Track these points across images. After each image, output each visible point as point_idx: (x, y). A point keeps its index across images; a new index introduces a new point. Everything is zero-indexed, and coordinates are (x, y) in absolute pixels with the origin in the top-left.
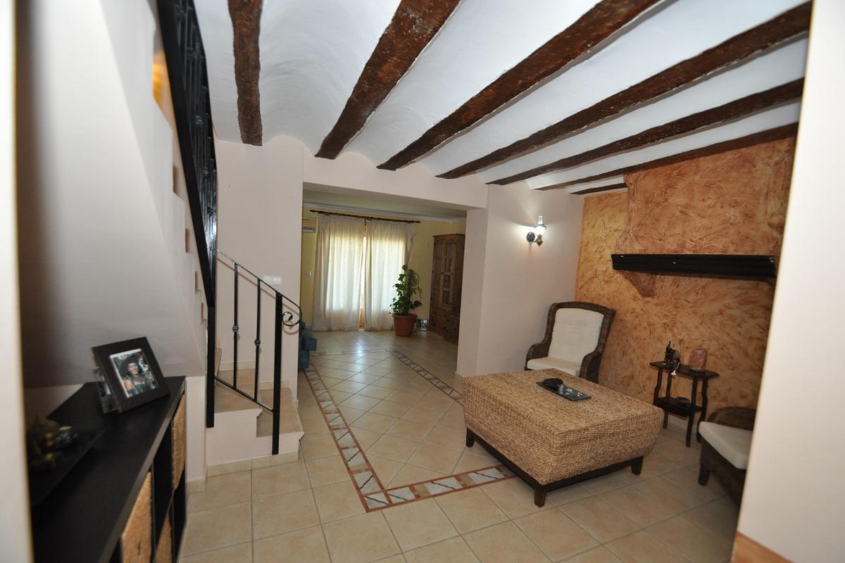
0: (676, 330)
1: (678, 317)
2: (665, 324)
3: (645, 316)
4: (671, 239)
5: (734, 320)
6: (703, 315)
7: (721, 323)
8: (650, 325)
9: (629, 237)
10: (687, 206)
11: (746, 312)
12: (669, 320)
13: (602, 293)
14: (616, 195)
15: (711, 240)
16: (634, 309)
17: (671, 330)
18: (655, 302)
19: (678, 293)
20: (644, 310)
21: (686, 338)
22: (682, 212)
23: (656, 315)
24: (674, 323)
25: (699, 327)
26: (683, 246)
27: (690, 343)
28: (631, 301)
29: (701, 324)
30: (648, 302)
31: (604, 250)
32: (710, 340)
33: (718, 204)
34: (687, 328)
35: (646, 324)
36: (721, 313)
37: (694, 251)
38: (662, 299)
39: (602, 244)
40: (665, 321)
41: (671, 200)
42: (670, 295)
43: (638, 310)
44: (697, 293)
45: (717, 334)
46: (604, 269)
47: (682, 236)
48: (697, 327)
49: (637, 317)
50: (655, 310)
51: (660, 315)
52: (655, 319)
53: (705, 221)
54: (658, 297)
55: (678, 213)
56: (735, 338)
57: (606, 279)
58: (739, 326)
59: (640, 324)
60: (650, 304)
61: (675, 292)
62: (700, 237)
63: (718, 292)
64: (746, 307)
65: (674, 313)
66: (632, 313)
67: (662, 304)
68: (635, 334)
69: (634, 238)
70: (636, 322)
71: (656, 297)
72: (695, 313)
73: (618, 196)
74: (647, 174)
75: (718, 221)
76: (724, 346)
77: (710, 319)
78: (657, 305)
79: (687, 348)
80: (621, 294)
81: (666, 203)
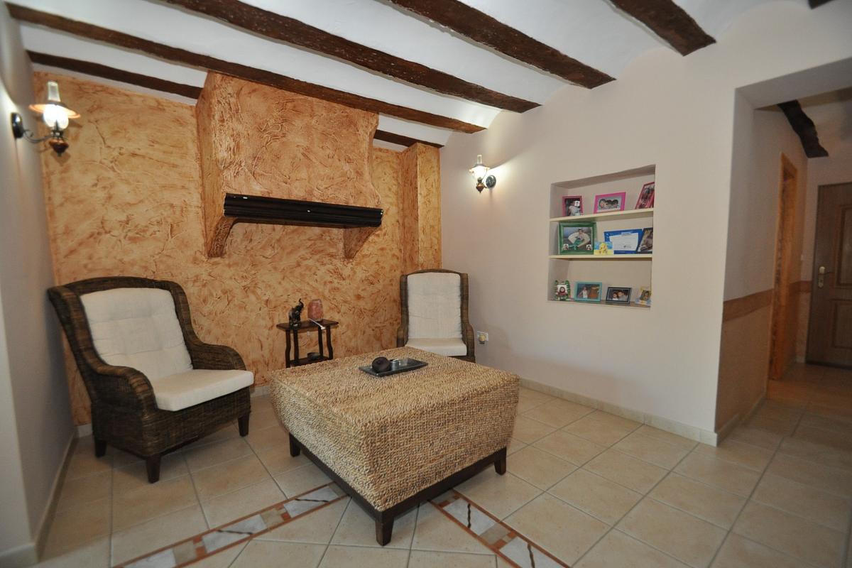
0: (259, 291)
1: (258, 277)
2: (245, 287)
3: (217, 283)
4: (297, 184)
5: (310, 270)
6: (284, 269)
7: (301, 274)
8: (225, 292)
9: (242, 172)
10: (307, 149)
11: (318, 261)
12: (249, 281)
13: (126, 259)
14: (119, 93)
15: (335, 191)
16: (197, 276)
17: (254, 292)
18: (227, 262)
19: (252, 249)
20: (212, 274)
21: (272, 298)
22: (303, 154)
23: (231, 278)
24: (256, 284)
25: (282, 282)
26: (310, 192)
27: (277, 300)
28: (191, 265)
29: (284, 278)
30: (216, 264)
31: (112, 186)
32: (294, 293)
33: (336, 157)
34: (270, 286)
35: (220, 293)
36: (299, 265)
37: (323, 200)
38: (235, 257)
39: (106, 174)
40: (244, 283)
41: (290, 137)
42: (243, 252)
43: (205, 276)
44: (273, 247)
45: (299, 285)
46: (124, 218)
47: (309, 182)
48: (280, 283)
49: (204, 286)
50: (230, 272)
51: (236, 278)
52: (230, 284)
53: (327, 171)
54: (230, 256)
55: (300, 155)
56: (314, 286)
57: (130, 234)
58: (315, 274)
59: (211, 295)
60: (220, 266)
61: (249, 248)
62: (327, 186)
63: (292, 244)
64: (317, 257)
65: (253, 272)
66: (195, 281)
67: (236, 264)
68: (206, 309)
69: (249, 174)
70: (205, 292)
71: (226, 256)
72: (275, 268)
73: (125, 98)
74: (254, 91)
75: (338, 173)
76: (307, 295)
77: (291, 272)
78: (229, 266)
79: (275, 307)
80: (169, 256)
81: (284, 139)
